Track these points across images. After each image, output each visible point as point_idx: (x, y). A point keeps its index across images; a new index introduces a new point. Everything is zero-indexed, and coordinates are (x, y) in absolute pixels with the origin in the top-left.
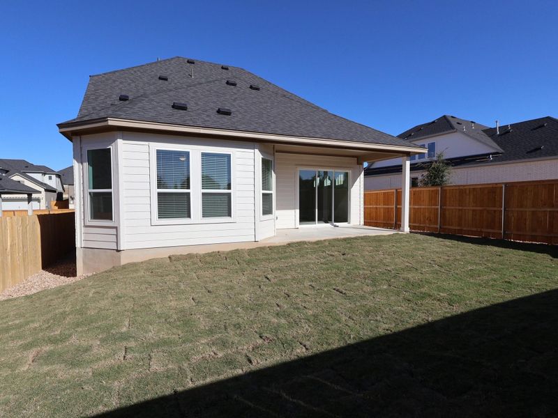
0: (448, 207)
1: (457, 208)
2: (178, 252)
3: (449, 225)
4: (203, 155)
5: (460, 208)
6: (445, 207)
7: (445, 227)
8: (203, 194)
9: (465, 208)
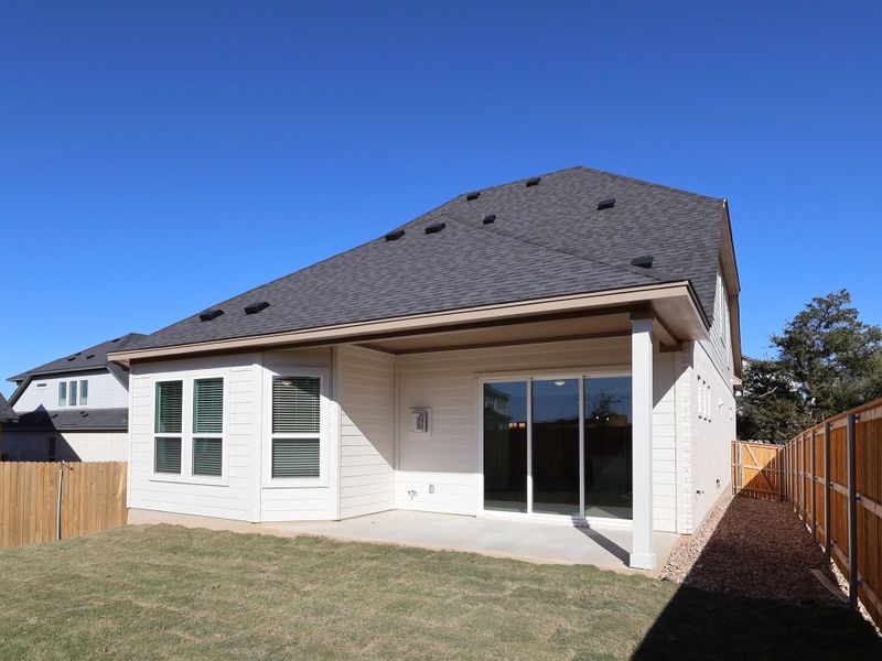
4: (196, 383)
8: (194, 440)
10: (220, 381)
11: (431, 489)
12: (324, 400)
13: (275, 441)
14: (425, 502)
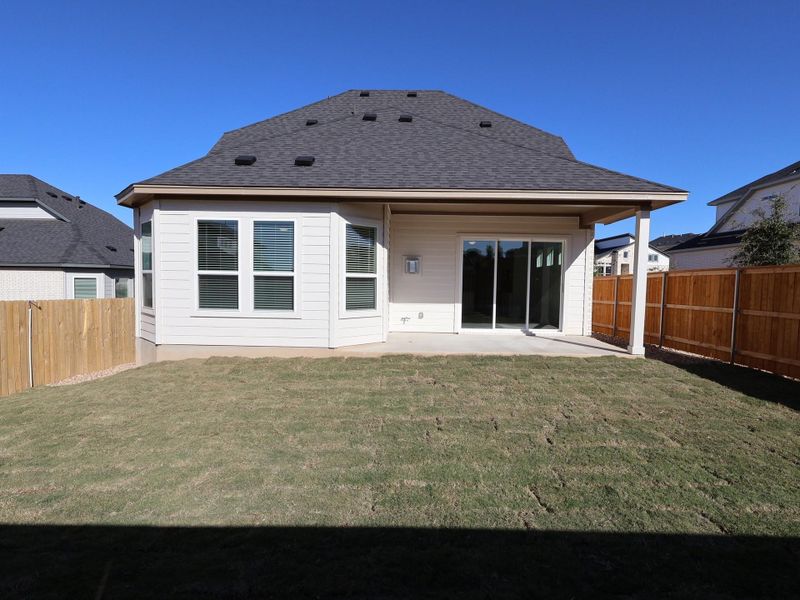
0: (751, 312)
1: (768, 314)
2: (222, 353)
3: (751, 350)
4: (257, 224)
5: (775, 314)
6: (745, 312)
7: (744, 352)
8: (256, 278)
9: (783, 315)
10: (291, 225)
11: (421, 316)
12: (379, 246)
13: (348, 279)
14: (413, 326)
